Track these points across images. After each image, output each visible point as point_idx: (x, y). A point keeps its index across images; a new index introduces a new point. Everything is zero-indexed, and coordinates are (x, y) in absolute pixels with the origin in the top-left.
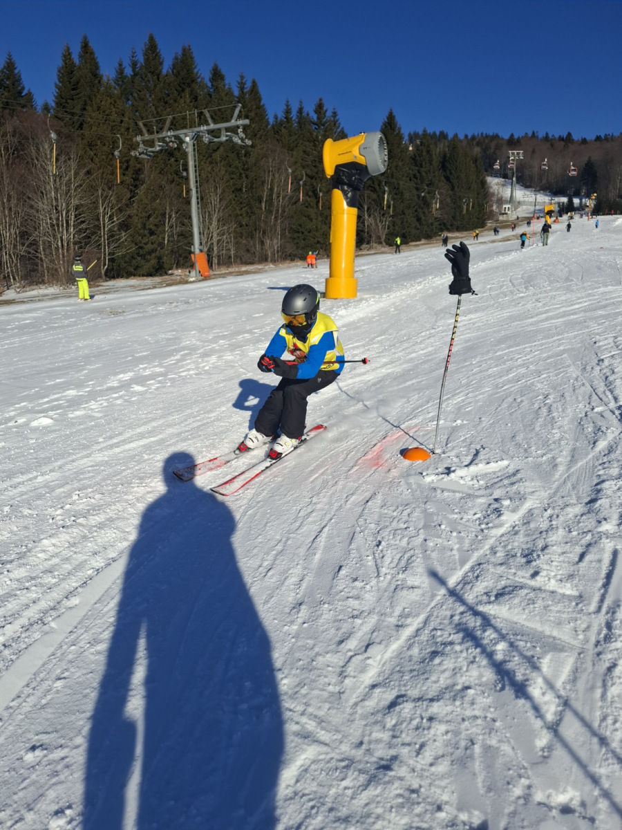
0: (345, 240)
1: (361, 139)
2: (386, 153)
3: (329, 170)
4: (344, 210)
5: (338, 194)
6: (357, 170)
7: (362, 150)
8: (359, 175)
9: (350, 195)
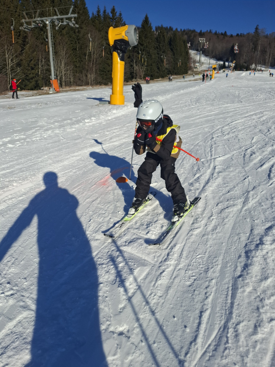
0: (119, 77)
1: (126, 28)
2: (138, 36)
3: (111, 43)
4: (118, 62)
5: (115, 54)
6: (124, 43)
7: (126, 33)
8: (125, 45)
9: (121, 55)
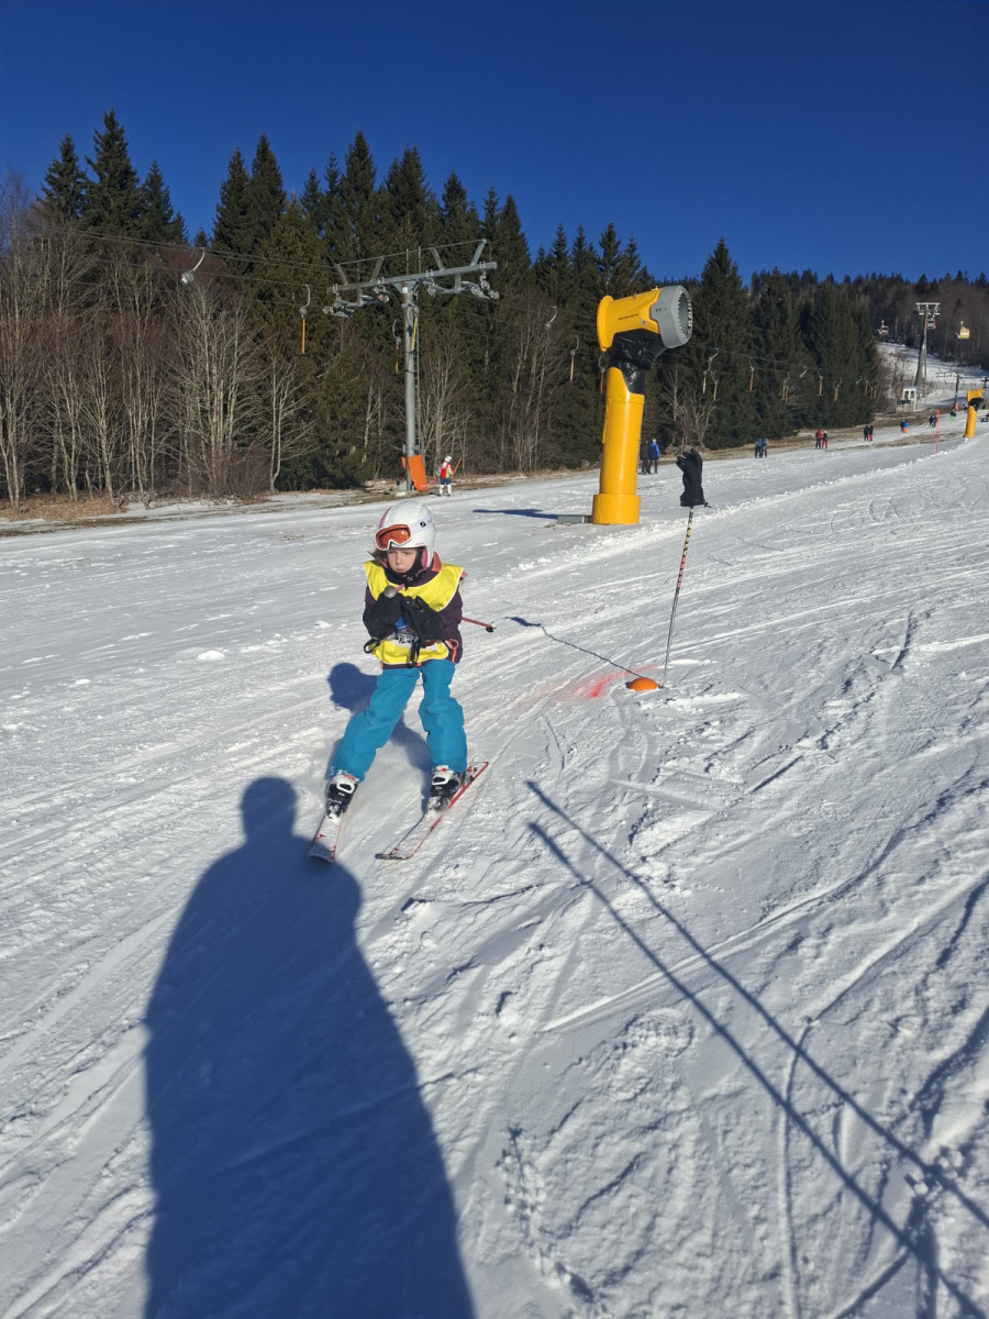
1: (653, 296)
2: (691, 317)
3: (605, 341)
4: (624, 397)
5: (616, 375)
6: (646, 340)
7: (653, 311)
8: (648, 348)
9: (634, 376)
